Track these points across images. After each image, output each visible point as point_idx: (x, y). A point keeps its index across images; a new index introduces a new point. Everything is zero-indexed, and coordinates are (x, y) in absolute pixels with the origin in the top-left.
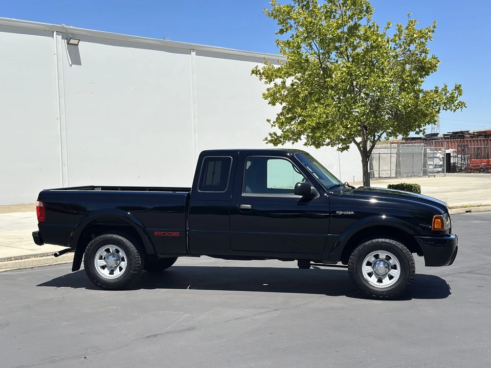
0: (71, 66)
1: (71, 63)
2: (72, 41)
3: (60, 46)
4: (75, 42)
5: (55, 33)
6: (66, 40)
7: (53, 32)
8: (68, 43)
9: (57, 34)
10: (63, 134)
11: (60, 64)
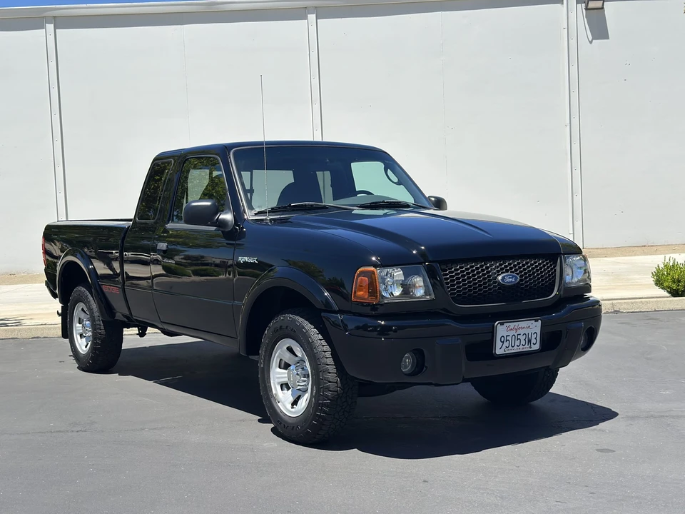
0: (591, 42)
1: (590, 38)
2: (591, 5)
3: (573, 15)
4: (599, 4)
6: (584, 5)
8: (587, 9)
10: (576, 147)
11: (573, 43)
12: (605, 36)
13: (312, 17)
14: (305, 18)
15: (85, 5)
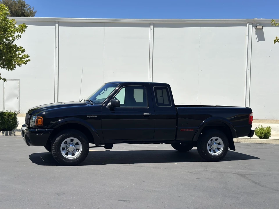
0: (258, 42)
2: (258, 27)
3: (251, 31)
4: (261, 27)
5: (248, 24)
6: (255, 27)
7: (247, 23)
8: (256, 29)
9: (249, 25)
10: (248, 81)
11: (250, 41)
12: (264, 40)
13: (152, 27)
14: (149, 27)
15: (70, 18)
